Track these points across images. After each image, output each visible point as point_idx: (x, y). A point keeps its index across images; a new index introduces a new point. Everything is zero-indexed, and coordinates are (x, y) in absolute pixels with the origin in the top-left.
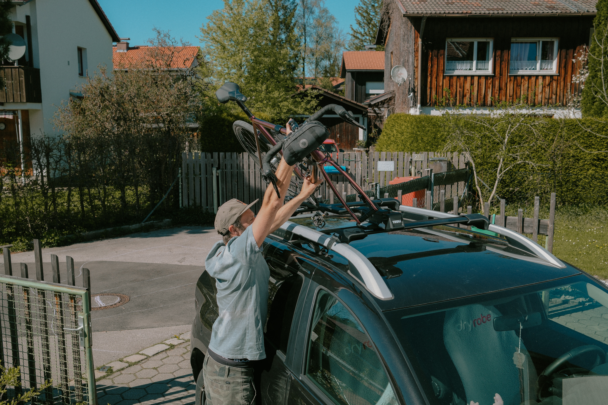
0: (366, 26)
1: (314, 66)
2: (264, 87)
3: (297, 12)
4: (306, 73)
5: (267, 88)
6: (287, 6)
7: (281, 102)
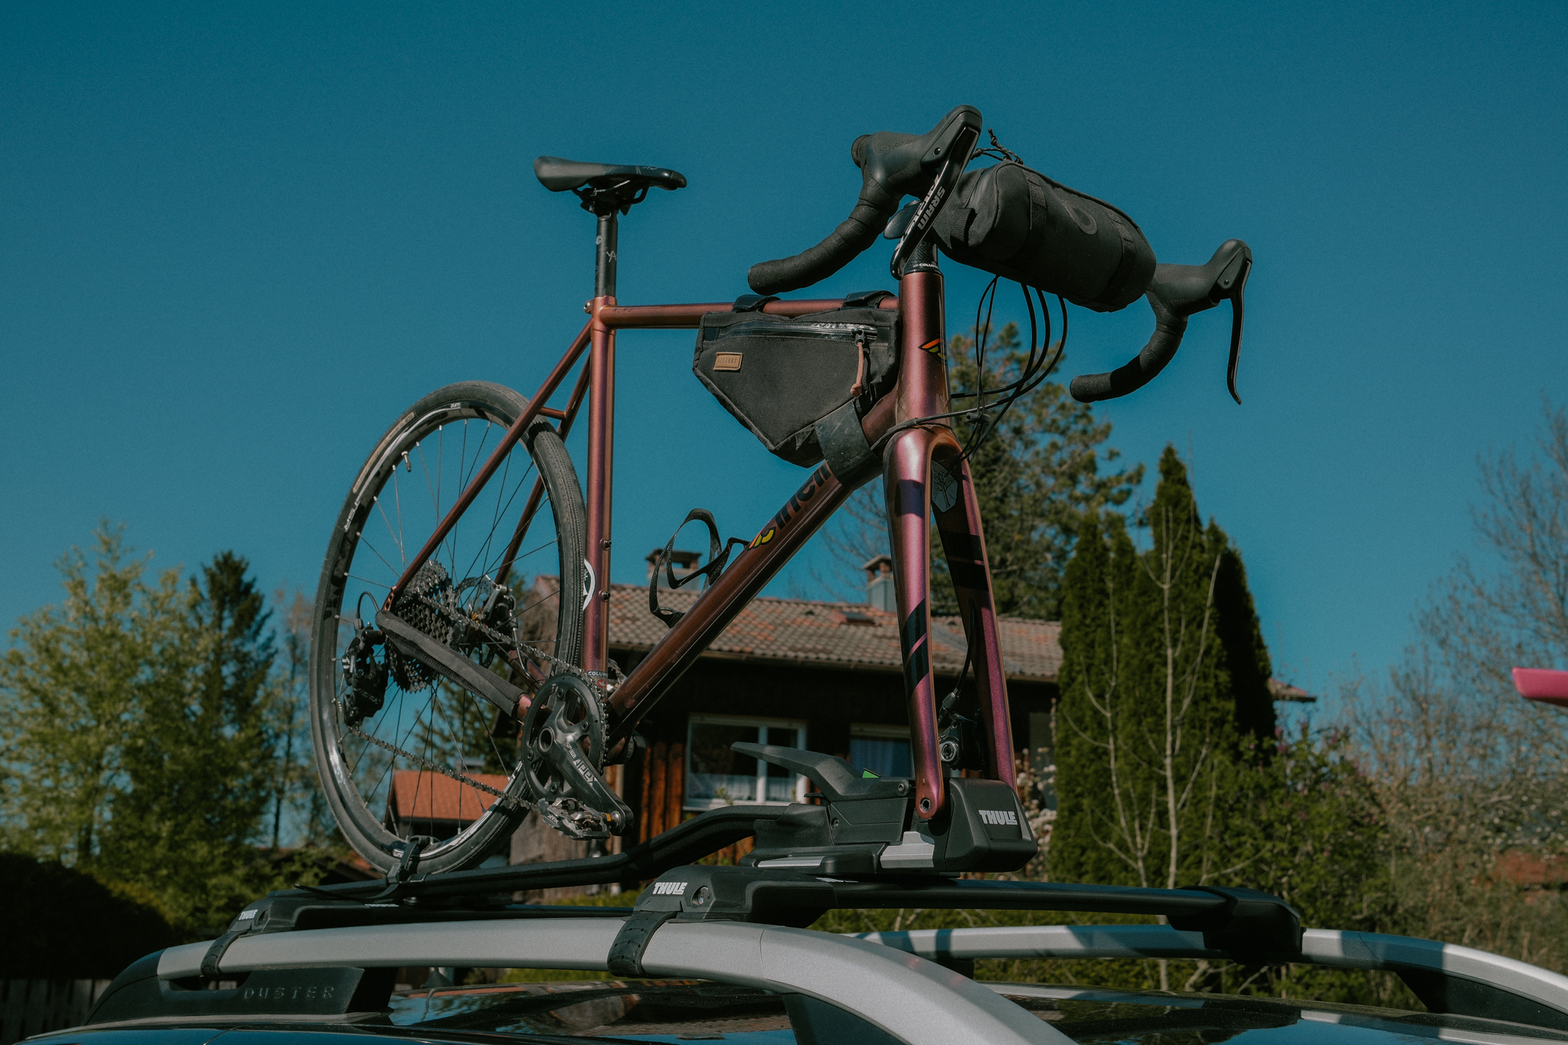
0: (456, 716)
1: (305, 815)
2: (166, 828)
3: (273, 671)
4: (282, 834)
5: (177, 830)
6: (246, 655)
7: (215, 874)
